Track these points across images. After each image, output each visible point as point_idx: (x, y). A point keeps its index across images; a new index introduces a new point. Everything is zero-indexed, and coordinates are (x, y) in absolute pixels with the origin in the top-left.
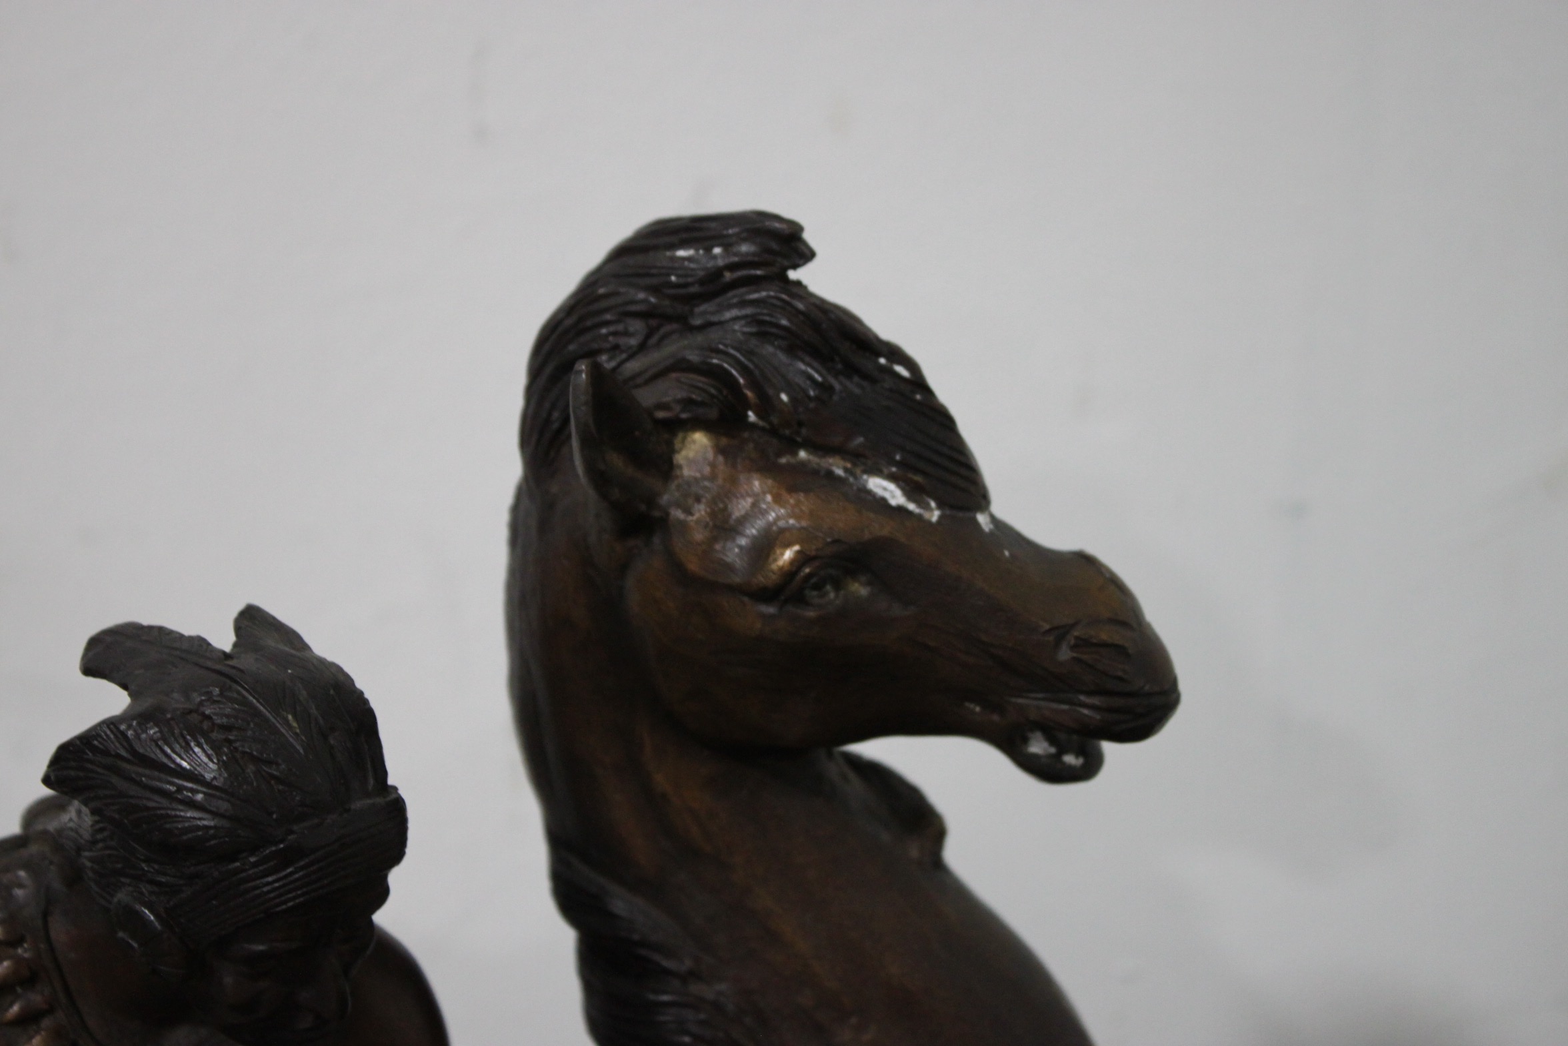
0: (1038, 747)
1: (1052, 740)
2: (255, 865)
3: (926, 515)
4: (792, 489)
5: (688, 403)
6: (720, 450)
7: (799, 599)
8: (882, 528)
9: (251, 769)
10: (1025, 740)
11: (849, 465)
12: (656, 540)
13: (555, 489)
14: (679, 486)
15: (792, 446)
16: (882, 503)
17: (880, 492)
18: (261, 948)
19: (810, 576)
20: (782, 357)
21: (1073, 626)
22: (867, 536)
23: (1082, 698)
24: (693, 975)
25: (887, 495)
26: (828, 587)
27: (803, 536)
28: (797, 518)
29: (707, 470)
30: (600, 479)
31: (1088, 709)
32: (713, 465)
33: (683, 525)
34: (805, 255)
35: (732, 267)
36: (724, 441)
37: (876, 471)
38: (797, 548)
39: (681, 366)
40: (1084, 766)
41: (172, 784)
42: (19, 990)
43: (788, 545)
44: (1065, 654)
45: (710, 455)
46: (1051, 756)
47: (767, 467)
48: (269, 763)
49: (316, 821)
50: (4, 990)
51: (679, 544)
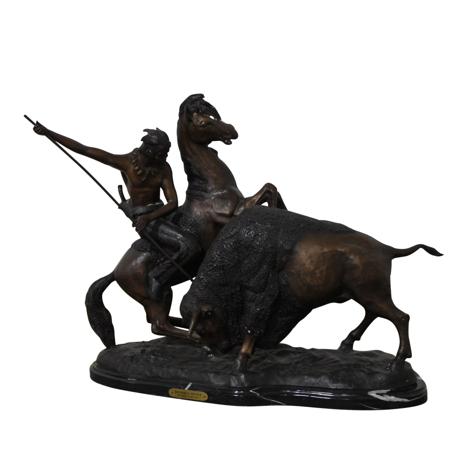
0: (226, 141)
1: (227, 141)
3: (216, 120)
4: (204, 117)
5: (194, 110)
6: (197, 114)
7: (205, 127)
8: (212, 121)
10: (225, 141)
11: (208, 115)
12: (192, 122)
14: (194, 117)
15: (204, 114)
17: (212, 118)
20: (202, 106)
22: (210, 121)
26: (207, 126)
28: (204, 120)
29: (196, 116)
30: (187, 116)
31: (230, 136)
33: (194, 121)
34: (204, 97)
35: (198, 98)
37: (211, 116)
39: (194, 107)
40: (230, 143)
43: (203, 122)
44: (228, 132)
47: (201, 116)
50: (134, 163)
51: (194, 123)
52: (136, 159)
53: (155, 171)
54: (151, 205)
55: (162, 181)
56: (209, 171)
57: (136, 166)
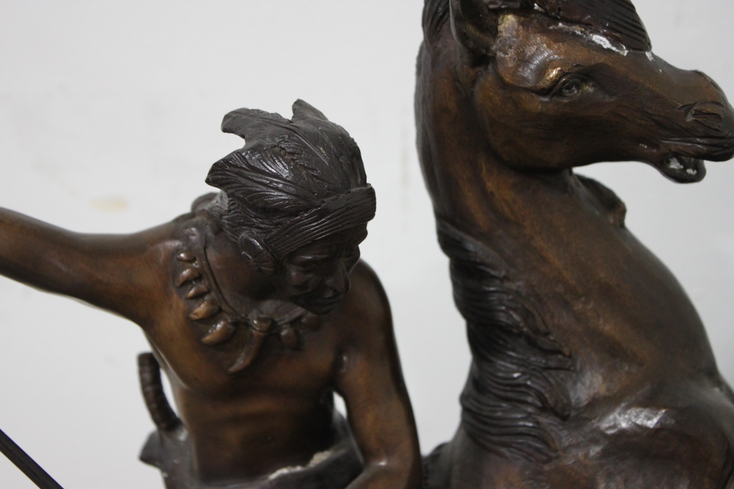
0: (675, 165)
1: (681, 162)
2: (307, 217)
3: (621, 53)
4: (556, 41)
6: (521, 23)
7: (560, 94)
8: (601, 59)
9: (304, 173)
10: (669, 162)
11: (583, 30)
12: (490, 67)
13: (439, 45)
14: (501, 41)
15: (556, 20)
16: (600, 48)
17: (598, 42)
18: (309, 258)
19: (565, 82)
21: (694, 105)
22: (593, 63)
23: (698, 140)
24: (506, 278)
25: (602, 43)
26: (574, 88)
27: (562, 63)
28: (558, 55)
29: (515, 33)
30: (463, 37)
31: (700, 145)
32: (517, 31)
33: (503, 59)
36: (522, 19)
37: (597, 32)
38: (559, 69)
40: (697, 174)
41: (268, 180)
42: (194, 283)
43: (555, 68)
44: (690, 118)
45: (516, 26)
46: (681, 170)
47: (544, 31)
48: (313, 170)
49: (335, 197)
50: (187, 282)
51: (501, 69)
52: (196, 265)
53: (300, 317)
54: (284, 471)
55: (337, 364)
56: (578, 307)
57: (198, 297)
